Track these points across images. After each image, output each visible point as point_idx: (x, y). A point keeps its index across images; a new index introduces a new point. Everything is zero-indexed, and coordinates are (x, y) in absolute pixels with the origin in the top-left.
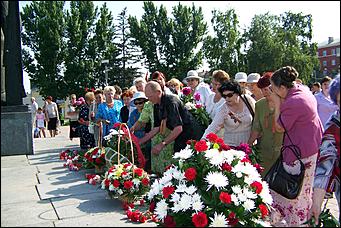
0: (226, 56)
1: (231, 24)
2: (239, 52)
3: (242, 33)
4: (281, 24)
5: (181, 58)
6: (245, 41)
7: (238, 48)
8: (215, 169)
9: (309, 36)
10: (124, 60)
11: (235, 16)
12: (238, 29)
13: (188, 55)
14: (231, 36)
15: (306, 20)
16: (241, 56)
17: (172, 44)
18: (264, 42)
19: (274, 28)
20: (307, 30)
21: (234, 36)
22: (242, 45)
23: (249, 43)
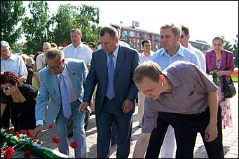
0: (39, 33)
1: (44, 9)
2: (48, 30)
3: (51, 16)
4: (79, 13)
5: (5, 32)
6: (53, 23)
7: (48, 27)
9: (97, 22)
11: (46, 4)
12: (48, 13)
13: (10, 30)
14: (43, 19)
15: (95, 11)
16: (49, 33)
18: (66, 24)
19: (74, 15)
20: (96, 18)
21: (45, 18)
22: (51, 25)
23: (56, 24)
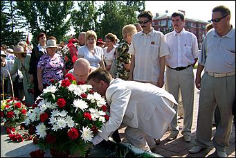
0: (87, 24)
2: (95, 22)
3: (98, 8)
4: (125, 3)
5: (55, 26)
6: (100, 14)
7: (95, 18)
8: (78, 97)
10: (13, 25)
12: (95, 5)
13: (60, 23)
14: (91, 10)
16: (97, 24)
17: (49, 15)
18: (113, 15)
19: (120, 6)
20: (141, 8)
22: (98, 17)
23: (103, 15)
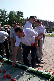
0: (3, 21)
1: (5, 13)
2: (6, 20)
3: (7, 15)
4: (16, 14)
6: (8, 18)
9: (23, 17)
11: (5, 11)
12: (6, 14)
15: (22, 13)
18: (12, 18)
19: (15, 15)
20: (22, 15)
21: (5, 16)
